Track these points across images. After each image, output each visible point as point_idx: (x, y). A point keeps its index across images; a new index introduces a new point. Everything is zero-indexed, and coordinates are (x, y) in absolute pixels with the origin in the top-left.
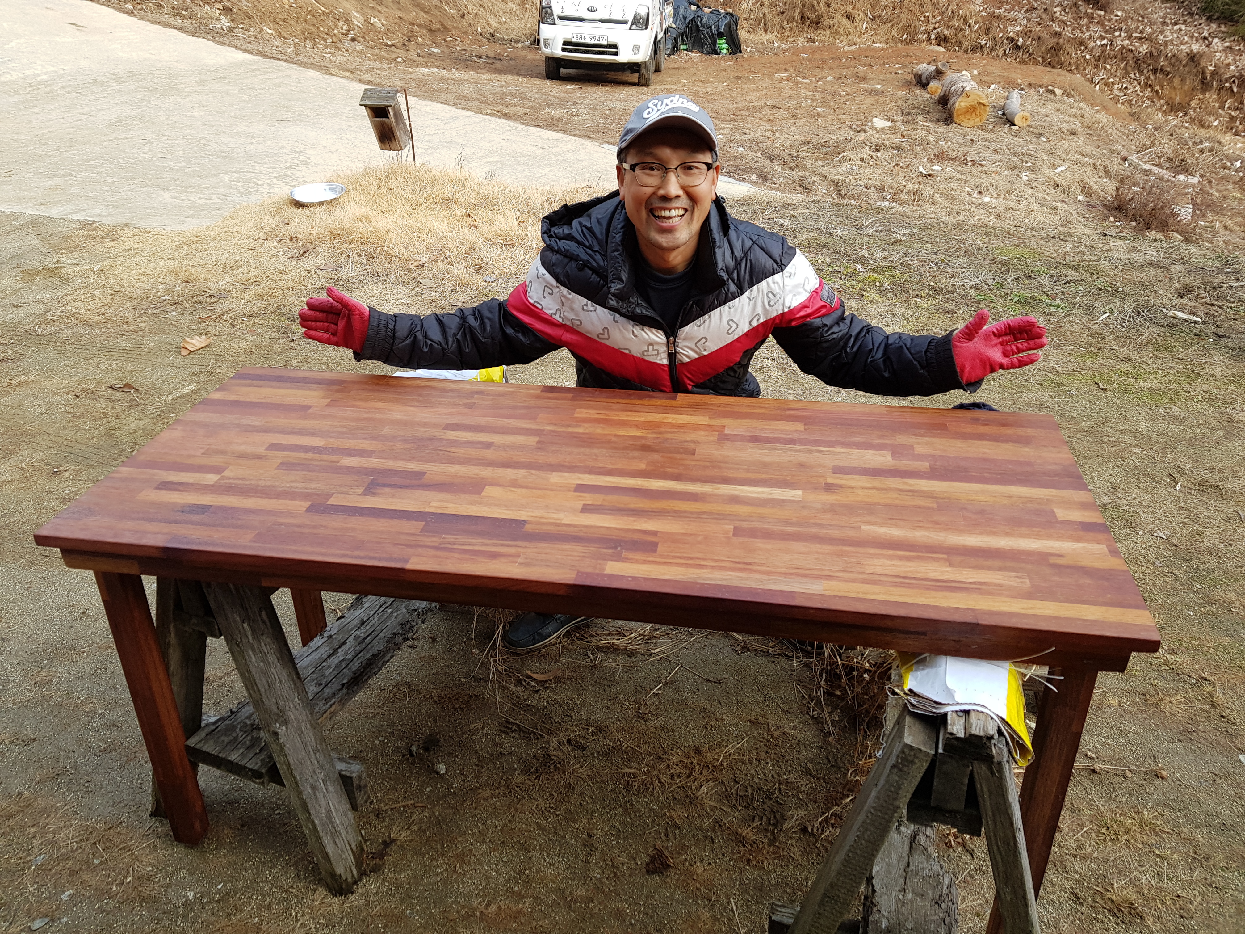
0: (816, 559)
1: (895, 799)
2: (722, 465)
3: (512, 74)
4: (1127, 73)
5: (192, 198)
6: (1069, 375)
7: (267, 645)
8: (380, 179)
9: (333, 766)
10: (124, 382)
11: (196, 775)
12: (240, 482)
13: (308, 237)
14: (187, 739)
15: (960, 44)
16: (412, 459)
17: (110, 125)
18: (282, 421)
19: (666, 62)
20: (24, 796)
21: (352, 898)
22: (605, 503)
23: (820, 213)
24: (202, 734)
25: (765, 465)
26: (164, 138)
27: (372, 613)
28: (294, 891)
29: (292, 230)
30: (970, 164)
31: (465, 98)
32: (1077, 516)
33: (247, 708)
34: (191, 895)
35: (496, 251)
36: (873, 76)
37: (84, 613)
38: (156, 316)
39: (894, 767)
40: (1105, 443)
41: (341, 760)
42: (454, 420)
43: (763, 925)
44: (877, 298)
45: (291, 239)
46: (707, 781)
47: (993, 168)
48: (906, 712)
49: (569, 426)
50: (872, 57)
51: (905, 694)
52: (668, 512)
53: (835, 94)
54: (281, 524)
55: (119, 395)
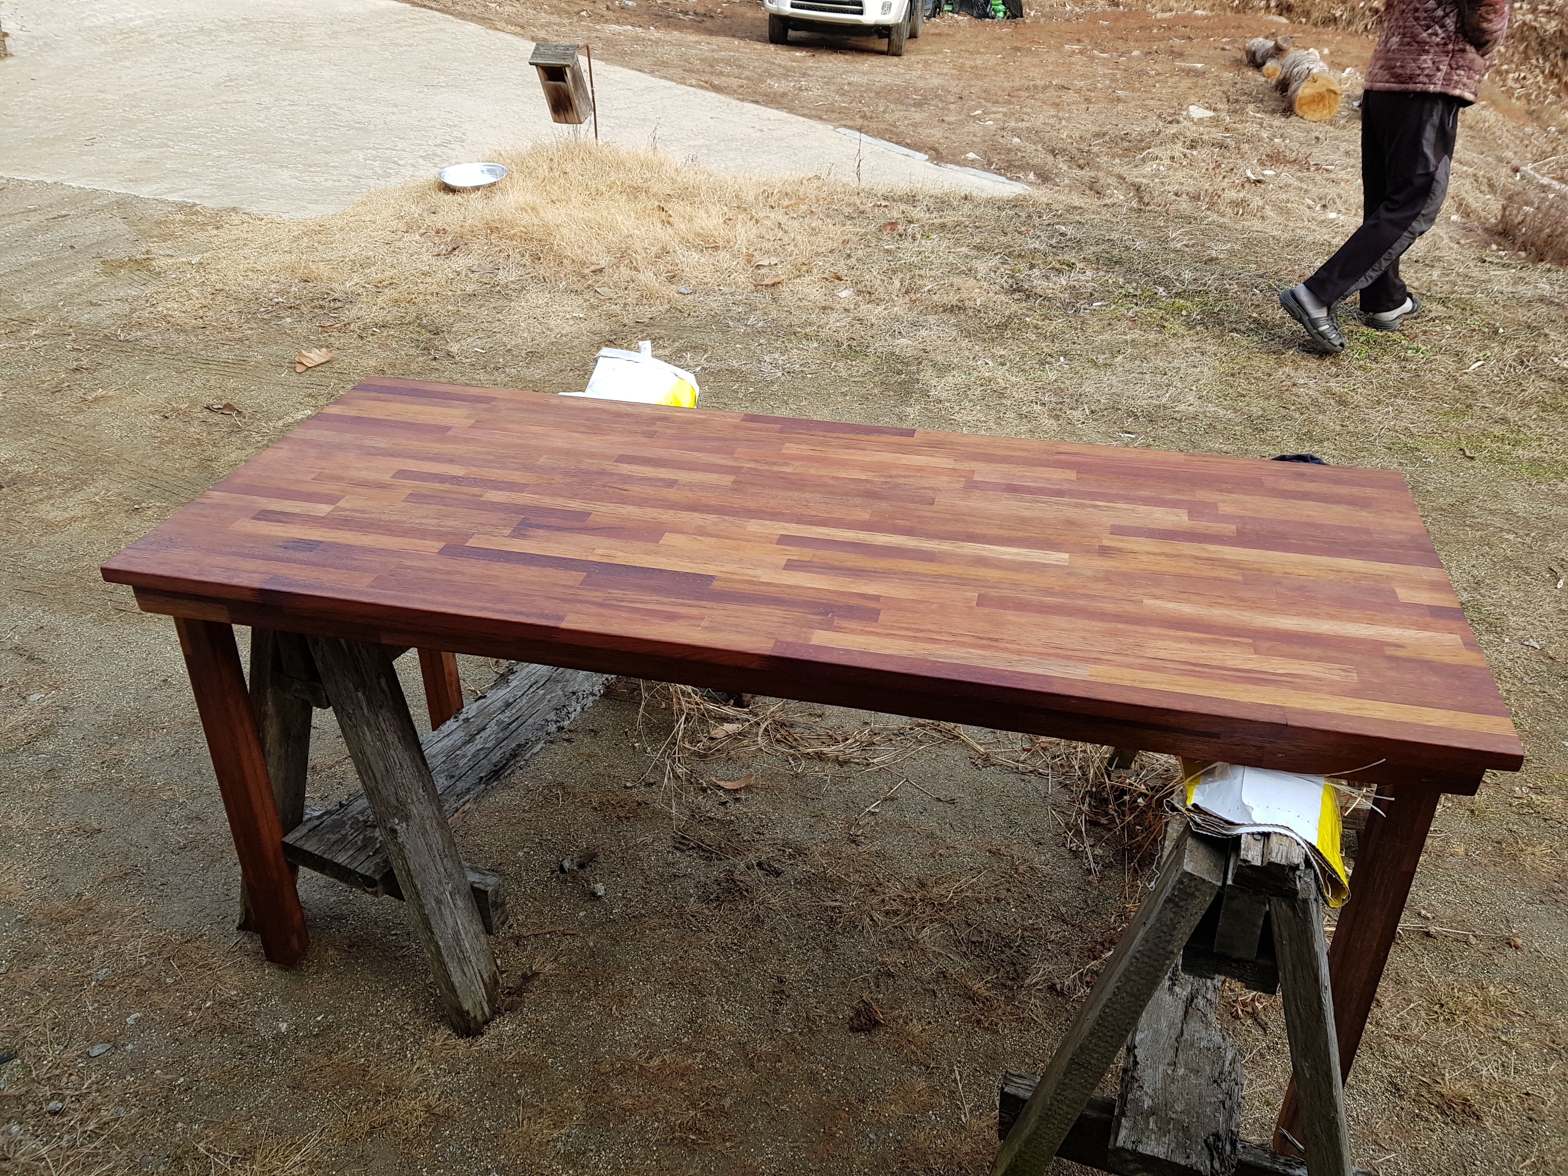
0: (1083, 638)
1: (1169, 942)
2: (967, 518)
3: (726, 35)
4: (1527, 58)
5: (317, 179)
6: (1427, 438)
7: (386, 721)
8: (551, 160)
9: (465, 877)
10: (224, 402)
11: (294, 883)
12: (358, 515)
13: (458, 229)
14: (285, 835)
15: (1307, 14)
16: (574, 496)
17: (218, 85)
18: (414, 443)
19: (924, 27)
20: (84, 898)
21: (481, 1040)
22: (815, 560)
23: (1114, 220)
24: (303, 830)
25: (1023, 521)
26: (284, 103)
27: (520, 693)
28: (410, 1028)
29: (439, 221)
30: (1312, 169)
31: (665, 64)
32: (1425, 598)
33: (360, 801)
34: (283, 1027)
35: (696, 256)
36: (1192, 51)
37: (165, 681)
38: (266, 322)
39: (1168, 900)
40: (1469, 526)
41: (474, 869)
42: (629, 452)
43: (994, 1101)
44: (1182, 330)
45: (438, 232)
46: (932, 921)
47: (1342, 175)
48: (1188, 833)
49: (774, 464)
50: (1193, 27)
51: (1188, 810)
52: (895, 574)
53: (1141, 73)
54: (409, 567)
55: (217, 418)
